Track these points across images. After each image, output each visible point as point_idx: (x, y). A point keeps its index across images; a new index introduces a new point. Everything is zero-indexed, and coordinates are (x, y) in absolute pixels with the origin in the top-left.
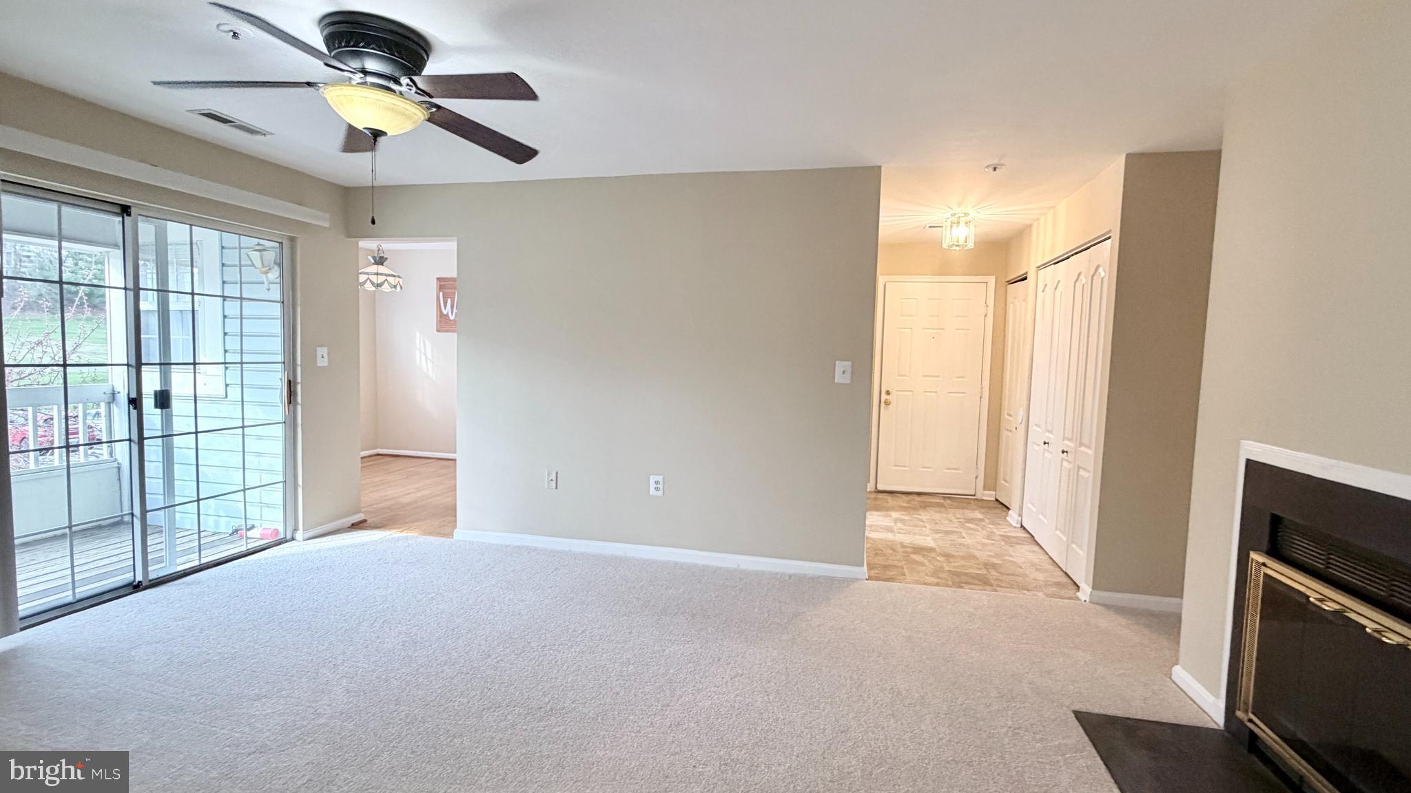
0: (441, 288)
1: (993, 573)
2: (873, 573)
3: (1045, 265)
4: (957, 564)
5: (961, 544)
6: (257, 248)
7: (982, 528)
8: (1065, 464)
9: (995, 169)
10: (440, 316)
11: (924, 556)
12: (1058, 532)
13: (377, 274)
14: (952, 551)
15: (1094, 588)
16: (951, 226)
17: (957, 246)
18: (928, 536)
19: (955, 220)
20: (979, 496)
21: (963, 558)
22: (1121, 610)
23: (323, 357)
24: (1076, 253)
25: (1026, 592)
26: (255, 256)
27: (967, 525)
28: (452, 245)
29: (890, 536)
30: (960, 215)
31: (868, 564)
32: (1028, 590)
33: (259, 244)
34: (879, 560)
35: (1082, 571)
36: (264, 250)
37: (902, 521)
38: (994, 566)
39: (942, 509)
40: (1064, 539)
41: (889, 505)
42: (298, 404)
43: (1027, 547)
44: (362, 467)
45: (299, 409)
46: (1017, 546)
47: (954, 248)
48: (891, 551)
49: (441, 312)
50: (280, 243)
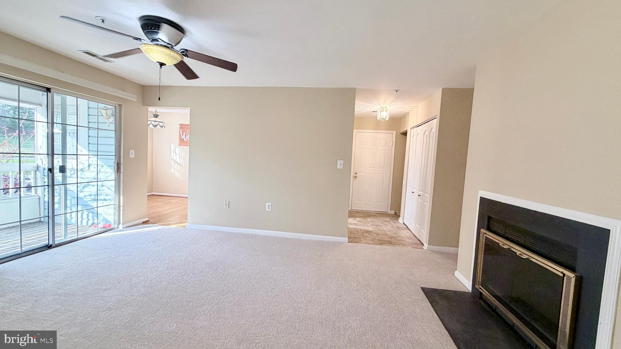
0: (181, 128)
1: (393, 240)
2: (350, 240)
3: (414, 127)
4: (380, 237)
5: (382, 230)
6: (104, 108)
7: (390, 224)
8: (419, 200)
9: (397, 91)
10: (180, 140)
11: (369, 234)
12: (416, 225)
13: (155, 121)
14: (379, 232)
15: (429, 245)
16: (381, 112)
17: (382, 119)
18: (370, 227)
19: (382, 109)
20: (389, 213)
21: (383, 234)
22: (437, 252)
23: (132, 154)
24: (424, 123)
25: (405, 247)
26: (104, 112)
27: (385, 223)
28: (187, 111)
29: (356, 227)
30: (384, 107)
31: (348, 237)
32: (405, 246)
33: (105, 107)
34: (352, 235)
35: (425, 239)
36: (107, 109)
37: (361, 221)
38: (394, 237)
39: (375, 217)
40: (419, 227)
41: (355, 216)
42: (121, 173)
43: (406, 231)
44: (147, 199)
45: (122, 174)
46: (402, 230)
47: (382, 120)
48: (356, 232)
49: (181, 137)
50: (115, 107)
